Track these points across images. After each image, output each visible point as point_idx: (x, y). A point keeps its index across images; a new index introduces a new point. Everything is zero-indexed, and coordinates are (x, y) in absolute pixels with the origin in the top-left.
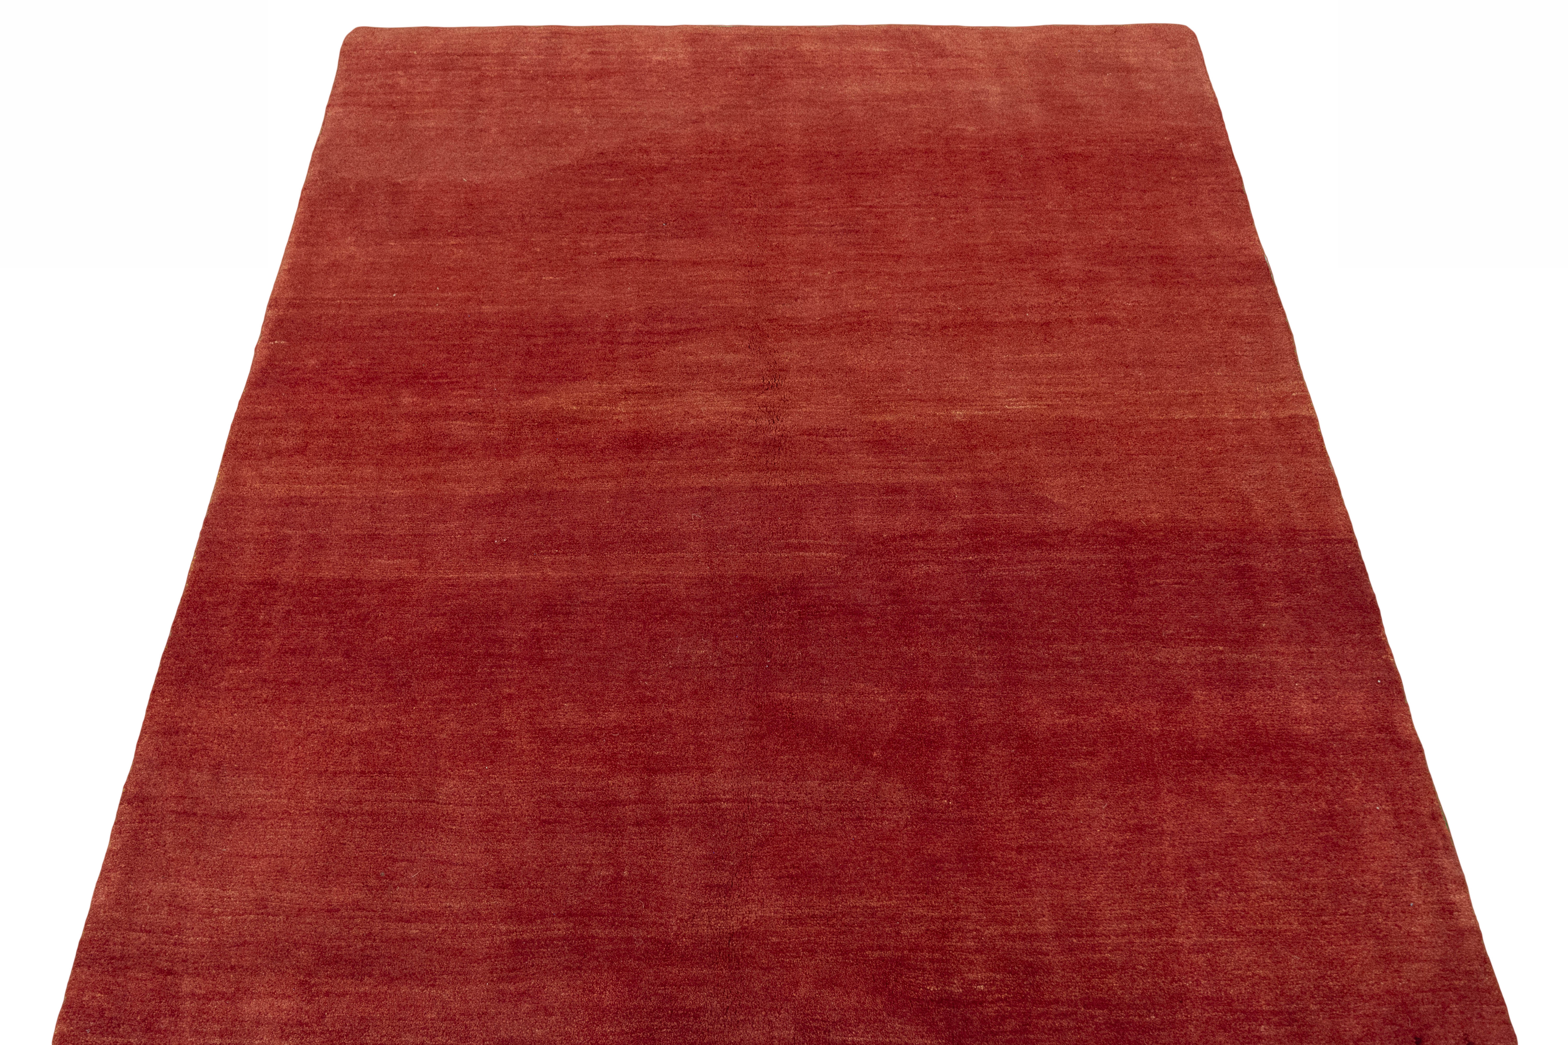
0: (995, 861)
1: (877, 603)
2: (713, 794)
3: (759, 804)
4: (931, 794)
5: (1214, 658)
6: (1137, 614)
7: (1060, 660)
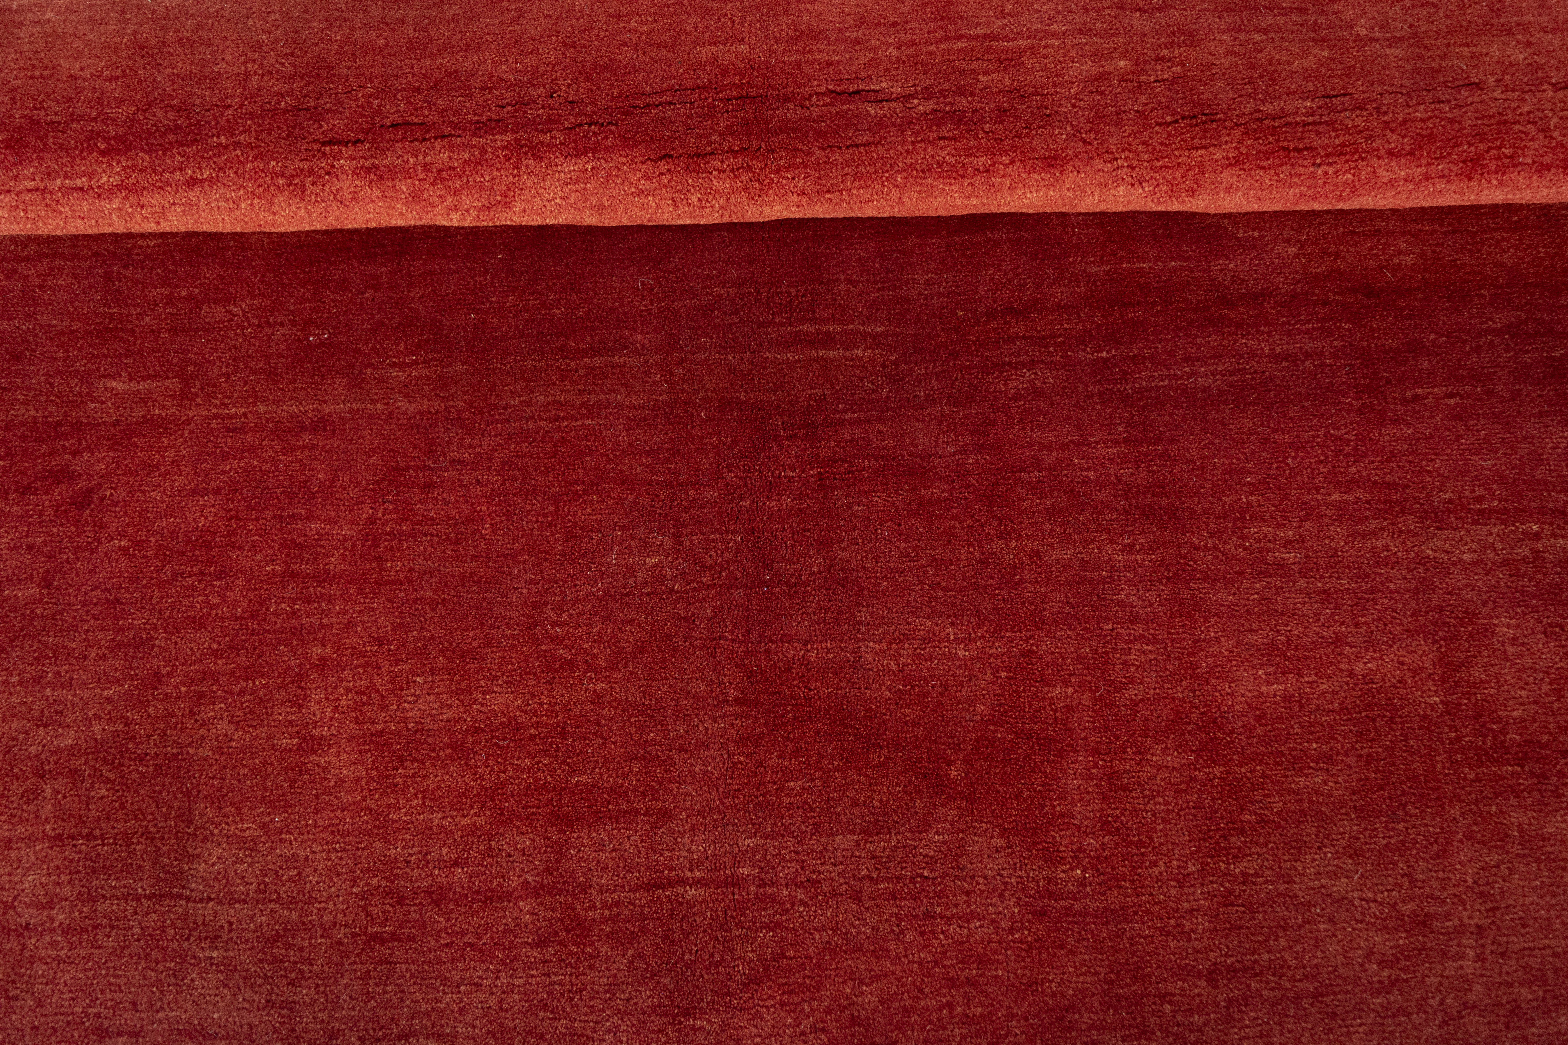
0: (1170, 1003)
1: (950, 450)
2: (671, 869)
3: (752, 889)
4: (1052, 857)
5: (1523, 550)
6: (1388, 460)
7: (1264, 561)
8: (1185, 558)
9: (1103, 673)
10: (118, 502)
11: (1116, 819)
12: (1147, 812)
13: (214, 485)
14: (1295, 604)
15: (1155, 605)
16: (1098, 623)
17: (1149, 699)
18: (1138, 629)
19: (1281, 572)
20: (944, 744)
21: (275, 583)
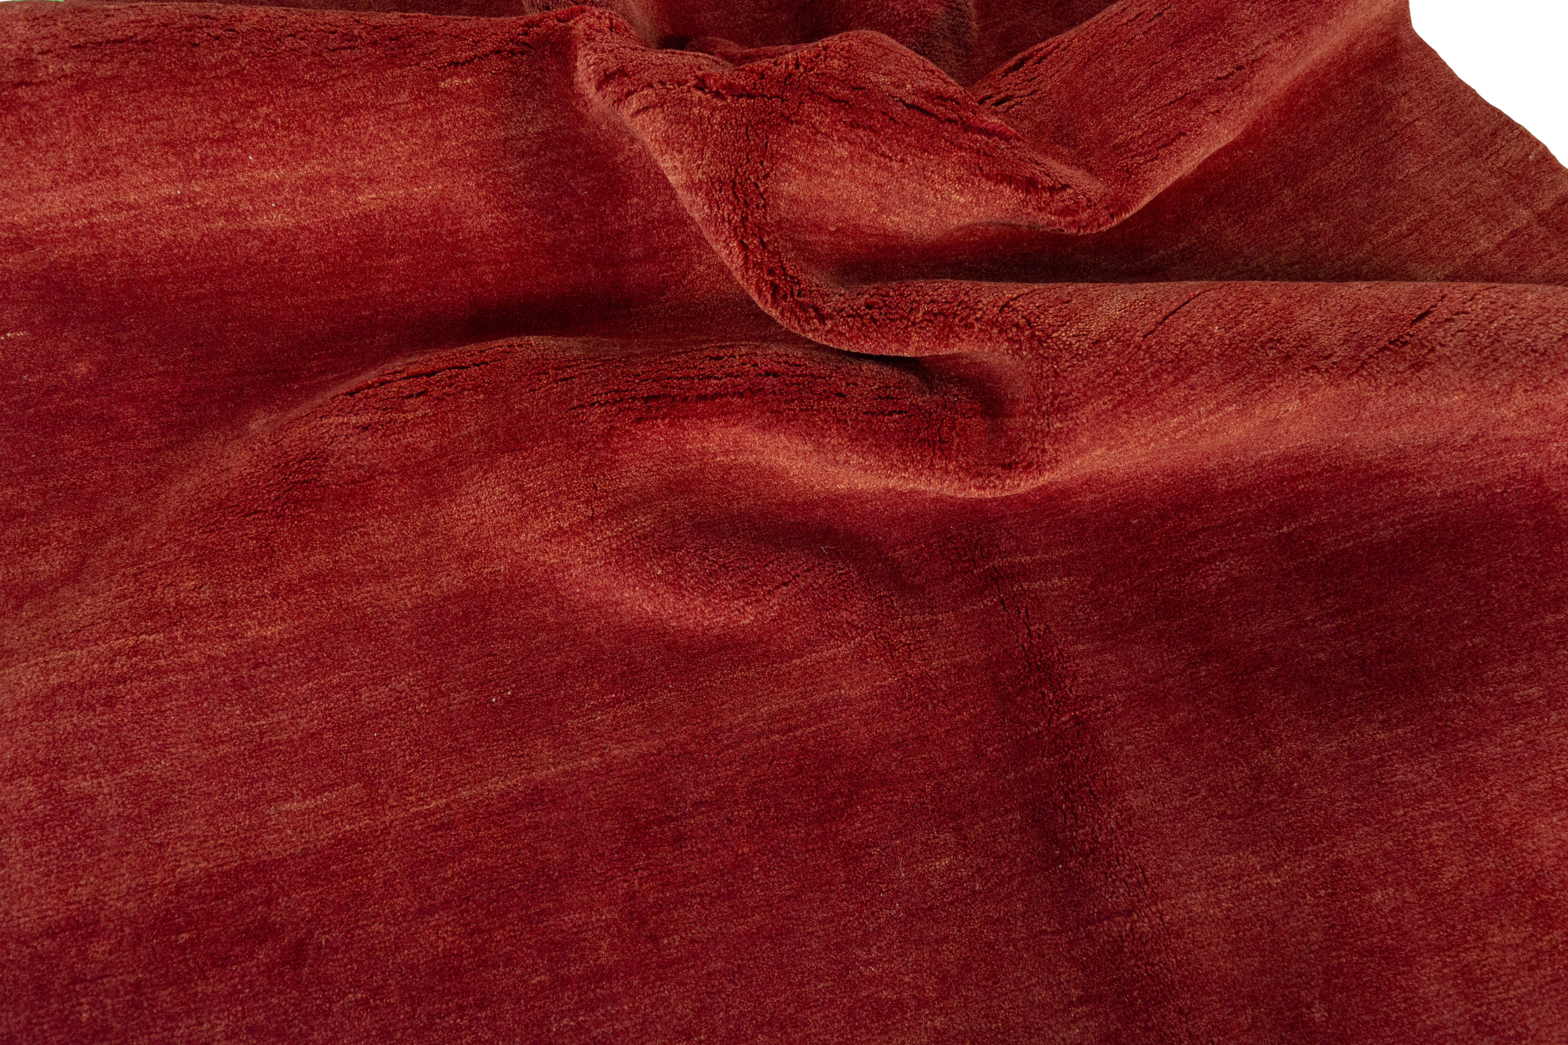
8: (1441, 720)
9: (1414, 864)
10: (337, 948)
11: (1486, 1016)
12: (1511, 999)
13: (440, 899)
14: (1558, 739)
15: (1434, 777)
16: (1390, 811)
17: (1465, 878)
18: (1429, 807)
19: (1532, 710)
20: (1295, 985)
21: (548, 997)
